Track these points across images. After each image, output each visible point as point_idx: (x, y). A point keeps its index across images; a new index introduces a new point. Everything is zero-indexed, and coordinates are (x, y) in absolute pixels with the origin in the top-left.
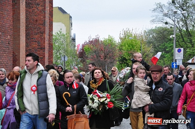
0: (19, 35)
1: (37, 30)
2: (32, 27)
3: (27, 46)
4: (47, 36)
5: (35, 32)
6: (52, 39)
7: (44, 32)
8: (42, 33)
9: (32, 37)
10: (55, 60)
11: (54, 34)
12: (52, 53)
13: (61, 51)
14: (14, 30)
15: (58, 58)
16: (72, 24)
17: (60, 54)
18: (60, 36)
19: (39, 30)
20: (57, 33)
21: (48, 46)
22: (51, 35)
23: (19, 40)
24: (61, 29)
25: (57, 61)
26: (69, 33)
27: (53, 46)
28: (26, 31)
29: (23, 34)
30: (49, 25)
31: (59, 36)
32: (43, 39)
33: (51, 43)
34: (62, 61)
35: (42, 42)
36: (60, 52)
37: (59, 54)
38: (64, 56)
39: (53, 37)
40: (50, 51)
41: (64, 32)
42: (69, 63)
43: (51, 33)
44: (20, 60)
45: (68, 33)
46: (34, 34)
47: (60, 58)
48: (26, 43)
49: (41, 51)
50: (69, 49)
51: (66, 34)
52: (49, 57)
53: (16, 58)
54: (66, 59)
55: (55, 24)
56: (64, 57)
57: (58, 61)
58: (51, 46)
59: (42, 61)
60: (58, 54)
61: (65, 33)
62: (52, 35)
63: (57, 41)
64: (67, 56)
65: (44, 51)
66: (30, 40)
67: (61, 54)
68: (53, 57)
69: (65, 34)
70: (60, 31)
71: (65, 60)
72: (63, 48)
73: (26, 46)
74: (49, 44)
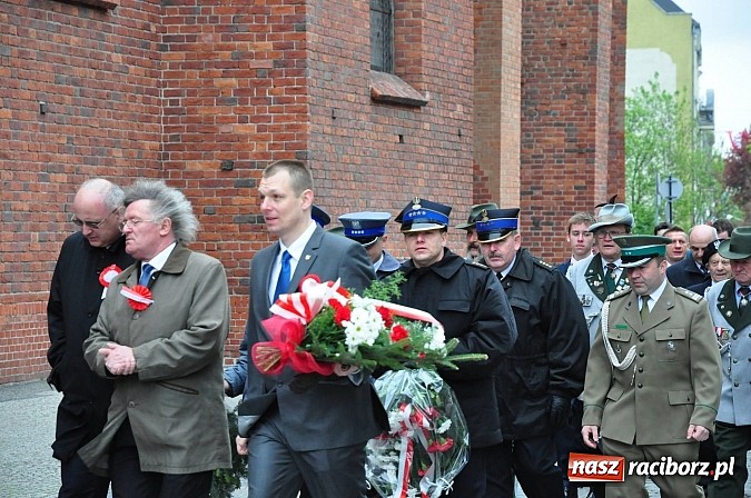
0: (498, 102)
1: (564, 81)
2: (544, 70)
3: (526, 144)
4: (601, 104)
5: (557, 89)
6: (624, 113)
7: (593, 86)
8: (584, 93)
9: (545, 108)
10: (633, 194)
11: (628, 93)
12: (622, 167)
13: (658, 159)
14: (477, 83)
15: (644, 189)
16: (699, 54)
17: (651, 171)
18: (651, 100)
19: (571, 81)
20: (639, 91)
21: (607, 140)
22: (617, 98)
23: (498, 121)
24: (657, 74)
25: (640, 197)
26: (689, 87)
27: (626, 141)
28: (522, 84)
29: (513, 97)
30: (612, 58)
31: (648, 103)
32: (586, 114)
33: (617, 128)
34: (659, 197)
35: (581, 125)
36: (652, 165)
37: (649, 173)
38: (667, 179)
39: (627, 107)
40: (613, 162)
41: (669, 84)
42: (689, 204)
43: (618, 89)
44: (502, 195)
45: (685, 90)
46: (555, 98)
47: (654, 188)
48: (523, 130)
49: (580, 163)
50: (690, 151)
51: (677, 93)
52: (608, 183)
53: (487, 191)
54: (678, 190)
55: (633, 57)
56: (670, 184)
57: (645, 198)
58: (617, 141)
59: (584, 198)
60: (644, 173)
61: (671, 91)
62: (623, 99)
63: (641, 119)
64: (677, 179)
65: (591, 162)
66: (538, 119)
67: (657, 170)
68: (623, 182)
69: (672, 94)
70: (650, 83)
71: (673, 195)
72: (666, 150)
73: (522, 142)
74: (611, 133)
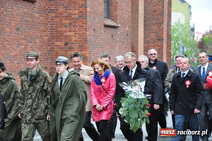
0: (138, 26)
1: (155, 21)
2: (150, 18)
3: (145, 38)
4: (165, 27)
5: (153, 23)
6: (171, 29)
7: (163, 22)
8: (160, 24)
9: (150, 28)
10: (173, 51)
11: (172, 24)
12: (170, 44)
13: (180, 42)
14: (132, 21)
15: (176, 49)
16: (191, 14)
17: (178, 45)
18: (178, 26)
19: (157, 21)
20: (175, 23)
21: (166, 36)
22: (169, 25)
23: (138, 31)
24: (180, 19)
25: (175, 51)
26: (188, 23)
27: (172, 37)
28: (144, 22)
29: (142, 25)
30: (168, 15)
31: (177, 27)
32: (161, 30)
33: (169, 33)
34: (180, 51)
35: (160, 33)
36: (178, 43)
39: (172, 28)
40: (168, 42)
41: (183, 22)
42: (188, 53)
43: (169, 23)
44: (139, 51)
45: (187, 23)
46: (153, 25)
47: (179, 49)
48: (144, 34)
49: (160, 43)
50: (188, 39)
51: (185, 24)
52: (167, 48)
53: (135, 50)
54: (185, 50)
55: (173, 14)
56: (183, 48)
57: (177, 52)
58: (169, 37)
59: (161, 52)
60: (176, 45)
61: (183, 24)
62: (171, 26)
63: (176, 31)
64: (185, 47)
65: (162, 42)
66: (148, 31)
67: (180, 44)
68: (171, 48)
69: (184, 24)
70: (178, 21)
71: (184, 51)
72: (182, 39)
74: (168, 34)
